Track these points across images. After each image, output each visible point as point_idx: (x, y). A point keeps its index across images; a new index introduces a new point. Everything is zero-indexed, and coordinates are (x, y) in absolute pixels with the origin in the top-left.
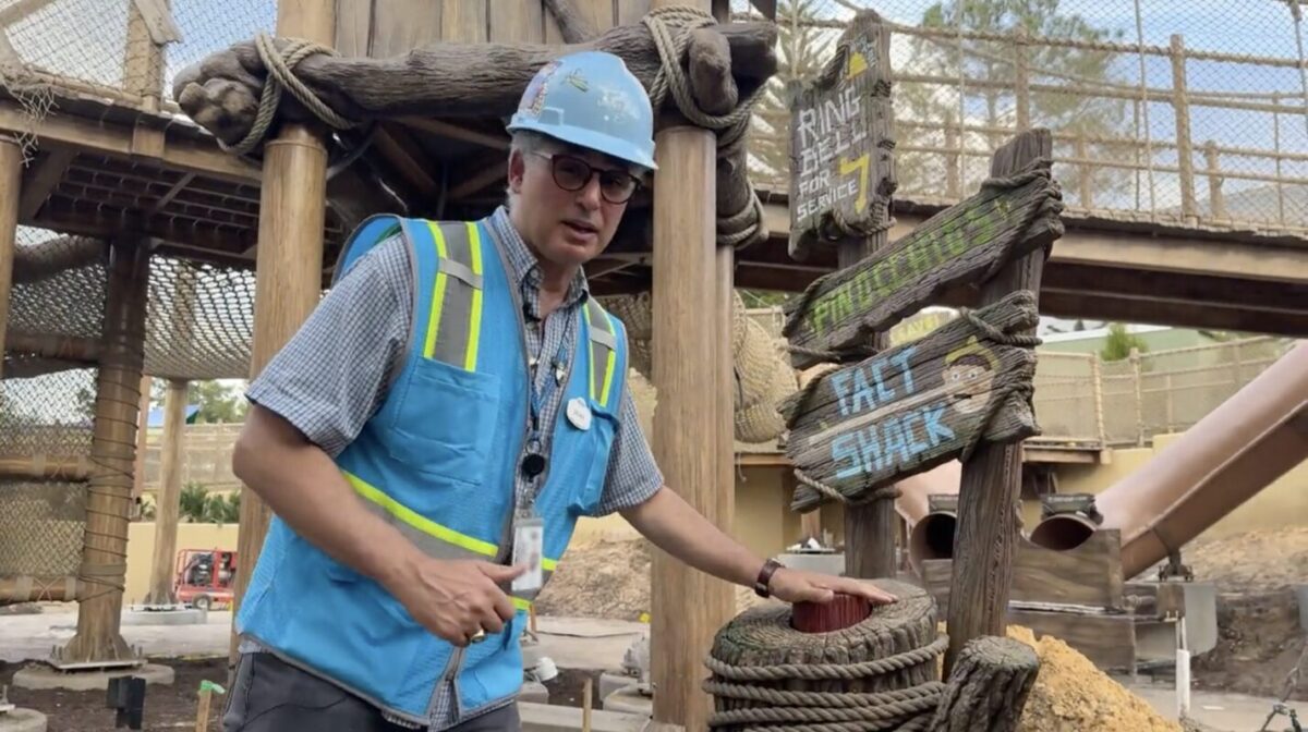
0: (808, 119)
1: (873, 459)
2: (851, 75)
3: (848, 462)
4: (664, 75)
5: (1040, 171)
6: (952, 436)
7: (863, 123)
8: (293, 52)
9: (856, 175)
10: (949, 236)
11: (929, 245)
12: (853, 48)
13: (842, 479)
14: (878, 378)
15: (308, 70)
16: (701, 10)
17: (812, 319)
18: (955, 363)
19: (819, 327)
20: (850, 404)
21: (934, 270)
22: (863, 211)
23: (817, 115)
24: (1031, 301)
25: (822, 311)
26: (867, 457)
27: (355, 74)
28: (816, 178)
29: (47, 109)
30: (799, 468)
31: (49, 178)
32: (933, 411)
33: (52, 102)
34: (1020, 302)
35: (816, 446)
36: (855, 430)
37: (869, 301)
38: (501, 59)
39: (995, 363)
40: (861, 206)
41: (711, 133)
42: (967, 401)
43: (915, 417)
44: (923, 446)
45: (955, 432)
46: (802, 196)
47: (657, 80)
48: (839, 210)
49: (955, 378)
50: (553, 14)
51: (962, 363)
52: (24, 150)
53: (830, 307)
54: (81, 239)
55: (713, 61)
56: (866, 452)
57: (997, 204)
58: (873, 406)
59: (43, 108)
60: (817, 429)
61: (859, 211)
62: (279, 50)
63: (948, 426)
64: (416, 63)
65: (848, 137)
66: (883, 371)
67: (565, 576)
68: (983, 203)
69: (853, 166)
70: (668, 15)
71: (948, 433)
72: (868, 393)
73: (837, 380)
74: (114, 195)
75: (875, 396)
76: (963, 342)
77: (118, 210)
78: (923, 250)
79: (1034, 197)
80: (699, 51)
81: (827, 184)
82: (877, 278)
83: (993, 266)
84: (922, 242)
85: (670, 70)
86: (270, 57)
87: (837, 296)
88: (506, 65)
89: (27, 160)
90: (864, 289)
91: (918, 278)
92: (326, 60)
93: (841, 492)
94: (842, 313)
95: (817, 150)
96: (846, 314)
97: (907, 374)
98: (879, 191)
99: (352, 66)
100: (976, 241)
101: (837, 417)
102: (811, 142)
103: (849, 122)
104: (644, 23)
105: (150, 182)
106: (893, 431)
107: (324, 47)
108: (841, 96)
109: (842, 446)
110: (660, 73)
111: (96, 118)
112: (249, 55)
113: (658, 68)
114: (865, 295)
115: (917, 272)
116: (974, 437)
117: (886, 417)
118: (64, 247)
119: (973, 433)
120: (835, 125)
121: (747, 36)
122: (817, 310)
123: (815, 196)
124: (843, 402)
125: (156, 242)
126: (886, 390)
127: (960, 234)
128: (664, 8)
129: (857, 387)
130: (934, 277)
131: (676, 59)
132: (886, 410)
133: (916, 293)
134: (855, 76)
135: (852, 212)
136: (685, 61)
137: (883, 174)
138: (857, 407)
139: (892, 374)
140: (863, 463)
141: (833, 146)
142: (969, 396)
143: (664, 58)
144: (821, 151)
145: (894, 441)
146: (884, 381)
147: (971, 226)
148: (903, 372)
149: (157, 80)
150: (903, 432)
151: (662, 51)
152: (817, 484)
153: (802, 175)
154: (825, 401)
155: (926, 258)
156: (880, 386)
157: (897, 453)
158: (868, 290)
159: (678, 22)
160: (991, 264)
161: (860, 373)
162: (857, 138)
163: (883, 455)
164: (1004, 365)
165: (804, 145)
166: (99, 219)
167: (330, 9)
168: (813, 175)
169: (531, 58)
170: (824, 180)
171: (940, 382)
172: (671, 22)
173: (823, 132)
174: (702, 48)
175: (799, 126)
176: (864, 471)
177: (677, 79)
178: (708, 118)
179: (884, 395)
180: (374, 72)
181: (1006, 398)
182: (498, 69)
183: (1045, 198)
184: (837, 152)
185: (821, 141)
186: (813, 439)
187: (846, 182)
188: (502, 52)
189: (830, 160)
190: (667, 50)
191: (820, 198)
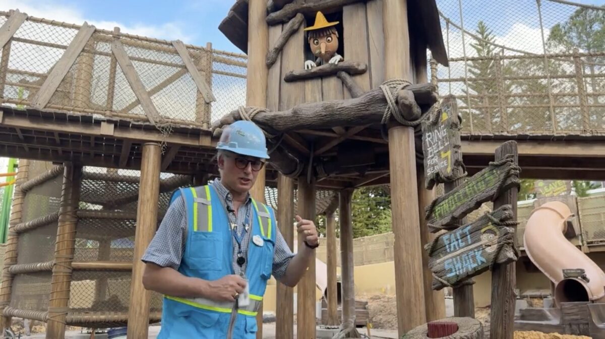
0: (429, 136)
1: (459, 270)
2: (443, 121)
3: (450, 271)
4: (389, 108)
5: (509, 159)
6: (485, 261)
7: (448, 139)
8: (252, 113)
9: (446, 158)
10: (479, 183)
11: (473, 186)
12: (443, 111)
13: (449, 277)
14: (459, 238)
15: (258, 119)
16: (404, 80)
17: (435, 213)
18: (485, 232)
19: (438, 217)
20: (450, 248)
21: (476, 196)
22: (450, 172)
23: (432, 135)
24: (510, 209)
25: (438, 210)
26: (457, 269)
27: (274, 118)
28: (433, 159)
29: (170, 133)
30: (434, 272)
31: (171, 156)
32: (478, 251)
33: (171, 130)
34: (505, 209)
35: (439, 263)
36: (452, 258)
37: (454, 207)
38: (326, 108)
39: (498, 233)
40: (449, 170)
41: (411, 127)
42: (489, 248)
43: (472, 253)
44: (475, 265)
45: (486, 260)
46: (428, 166)
47: (387, 110)
48: (442, 172)
49: (485, 238)
50: (347, 87)
51: (487, 233)
52: (162, 148)
53: (441, 209)
54: (183, 176)
55: (407, 102)
56: (456, 267)
57: (494, 171)
58: (458, 249)
59: (168, 132)
60: (440, 257)
61: (449, 172)
62: (247, 112)
63: (484, 257)
64: (295, 112)
65: (443, 144)
66: (461, 235)
67: (387, 310)
68: (490, 171)
69: (446, 155)
70: (391, 83)
71: (484, 260)
72: (456, 243)
73: (445, 238)
74: (194, 159)
75: (458, 245)
76: (486, 224)
77: (196, 164)
78: (471, 188)
79: (506, 170)
80: (401, 99)
81: (437, 161)
82: (456, 198)
83: (495, 195)
84: (470, 185)
85: (391, 106)
86: (244, 116)
87: (443, 205)
88: (328, 110)
89: (163, 152)
90: (452, 202)
91: (470, 199)
92: (264, 114)
93: (449, 282)
94: (445, 211)
95: (433, 148)
96: (447, 212)
97: (469, 236)
98: (455, 165)
99: (272, 116)
100: (489, 185)
101: (447, 253)
102: (431, 145)
103: (443, 138)
104: (380, 88)
105: (206, 153)
106: (465, 259)
107: (263, 109)
108: (440, 128)
109: (448, 264)
110: (388, 107)
111: (187, 133)
112: (236, 115)
113: (387, 105)
114: (452, 205)
115: (469, 197)
116: (492, 262)
117: (462, 253)
118: (177, 179)
119: (491, 260)
120: (439, 139)
121: (422, 89)
122: (437, 210)
123: (433, 166)
124: (447, 246)
125: (210, 175)
126: (462, 242)
127: (483, 182)
128: (389, 81)
129: (452, 241)
130: (475, 199)
131: (393, 101)
132: (462, 250)
133: (469, 205)
134: (444, 121)
135: (446, 173)
136: (397, 102)
137: (456, 158)
138: (452, 249)
139: (464, 236)
140: (456, 271)
141: (438, 147)
142: (490, 246)
143: (389, 102)
144: (434, 148)
145: (466, 262)
146: (461, 238)
147: (487, 179)
148: (467, 235)
149: (207, 117)
150: (469, 259)
151: (388, 99)
152: (440, 279)
153: (428, 157)
154: (441, 246)
155: (472, 191)
156: (460, 241)
157: (467, 268)
158: (453, 203)
159: (395, 85)
160: (494, 194)
161: (453, 236)
162: (446, 144)
163: (462, 268)
164: (501, 234)
165: (428, 146)
166: (189, 168)
167: (264, 94)
168: (432, 158)
169: (337, 106)
170: (436, 160)
171: (479, 240)
172: (392, 86)
173: (434, 142)
174: (402, 98)
175: (426, 139)
176: (456, 274)
177: (394, 109)
178: (409, 123)
179: (462, 244)
180: (281, 117)
181: (502, 247)
182: (325, 112)
183: (510, 170)
184: (440, 149)
185: (434, 145)
186: (438, 261)
187: (443, 161)
188: (327, 105)
189: (437, 152)
190: (389, 98)
191: (435, 167)
